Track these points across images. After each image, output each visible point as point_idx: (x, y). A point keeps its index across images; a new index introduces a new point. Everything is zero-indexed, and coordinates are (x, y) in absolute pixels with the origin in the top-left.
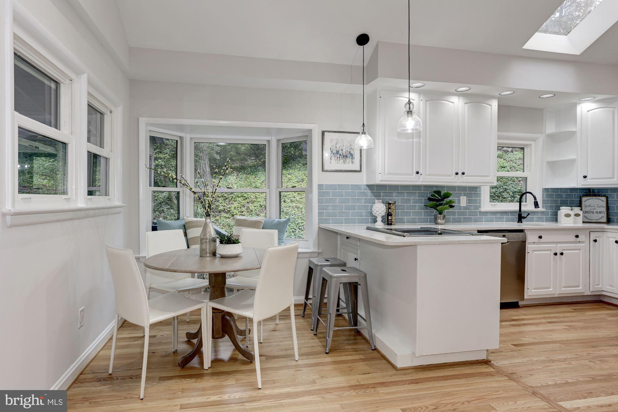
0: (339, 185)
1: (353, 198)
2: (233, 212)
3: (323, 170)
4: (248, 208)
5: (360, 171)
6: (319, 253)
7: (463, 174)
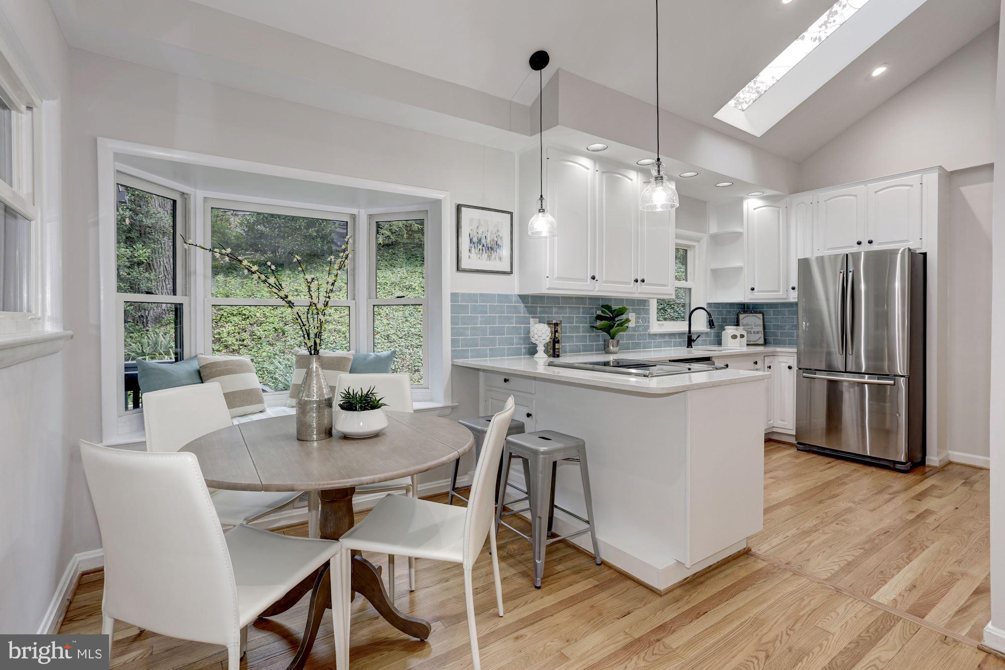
0: (481, 295)
1: (501, 316)
2: (226, 341)
3: (458, 269)
4: (252, 334)
5: (511, 272)
6: (453, 408)
7: (643, 281)
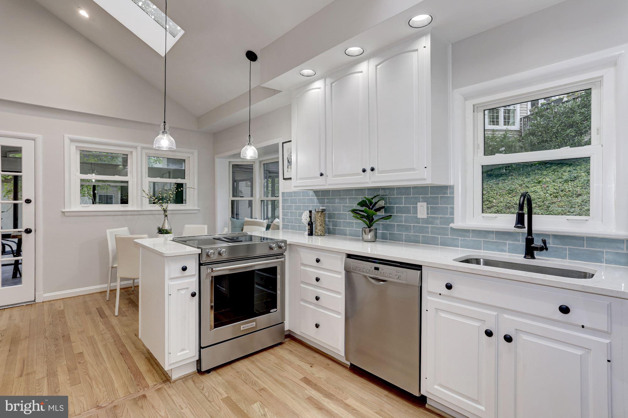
0: (294, 192)
7: (372, 169)
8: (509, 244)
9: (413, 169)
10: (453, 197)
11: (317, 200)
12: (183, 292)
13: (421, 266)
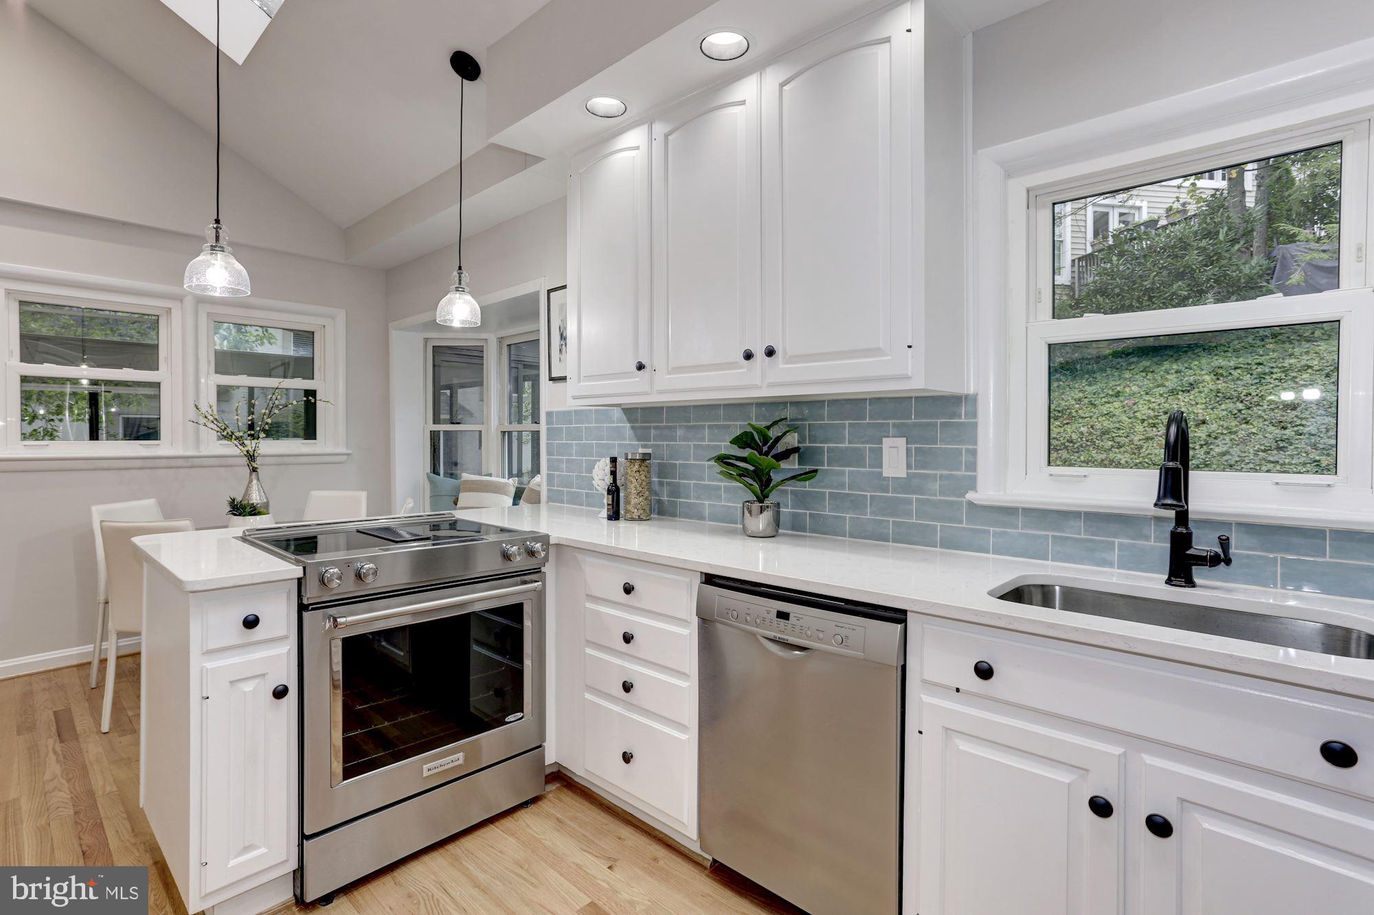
1: (600, 445)
3: (550, 379)
7: (770, 353)
8: (1121, 545)
9: (875, 352)
10: (975, 426)
11: (632, 431)
12: (248, 687)
13: (904, 612)
